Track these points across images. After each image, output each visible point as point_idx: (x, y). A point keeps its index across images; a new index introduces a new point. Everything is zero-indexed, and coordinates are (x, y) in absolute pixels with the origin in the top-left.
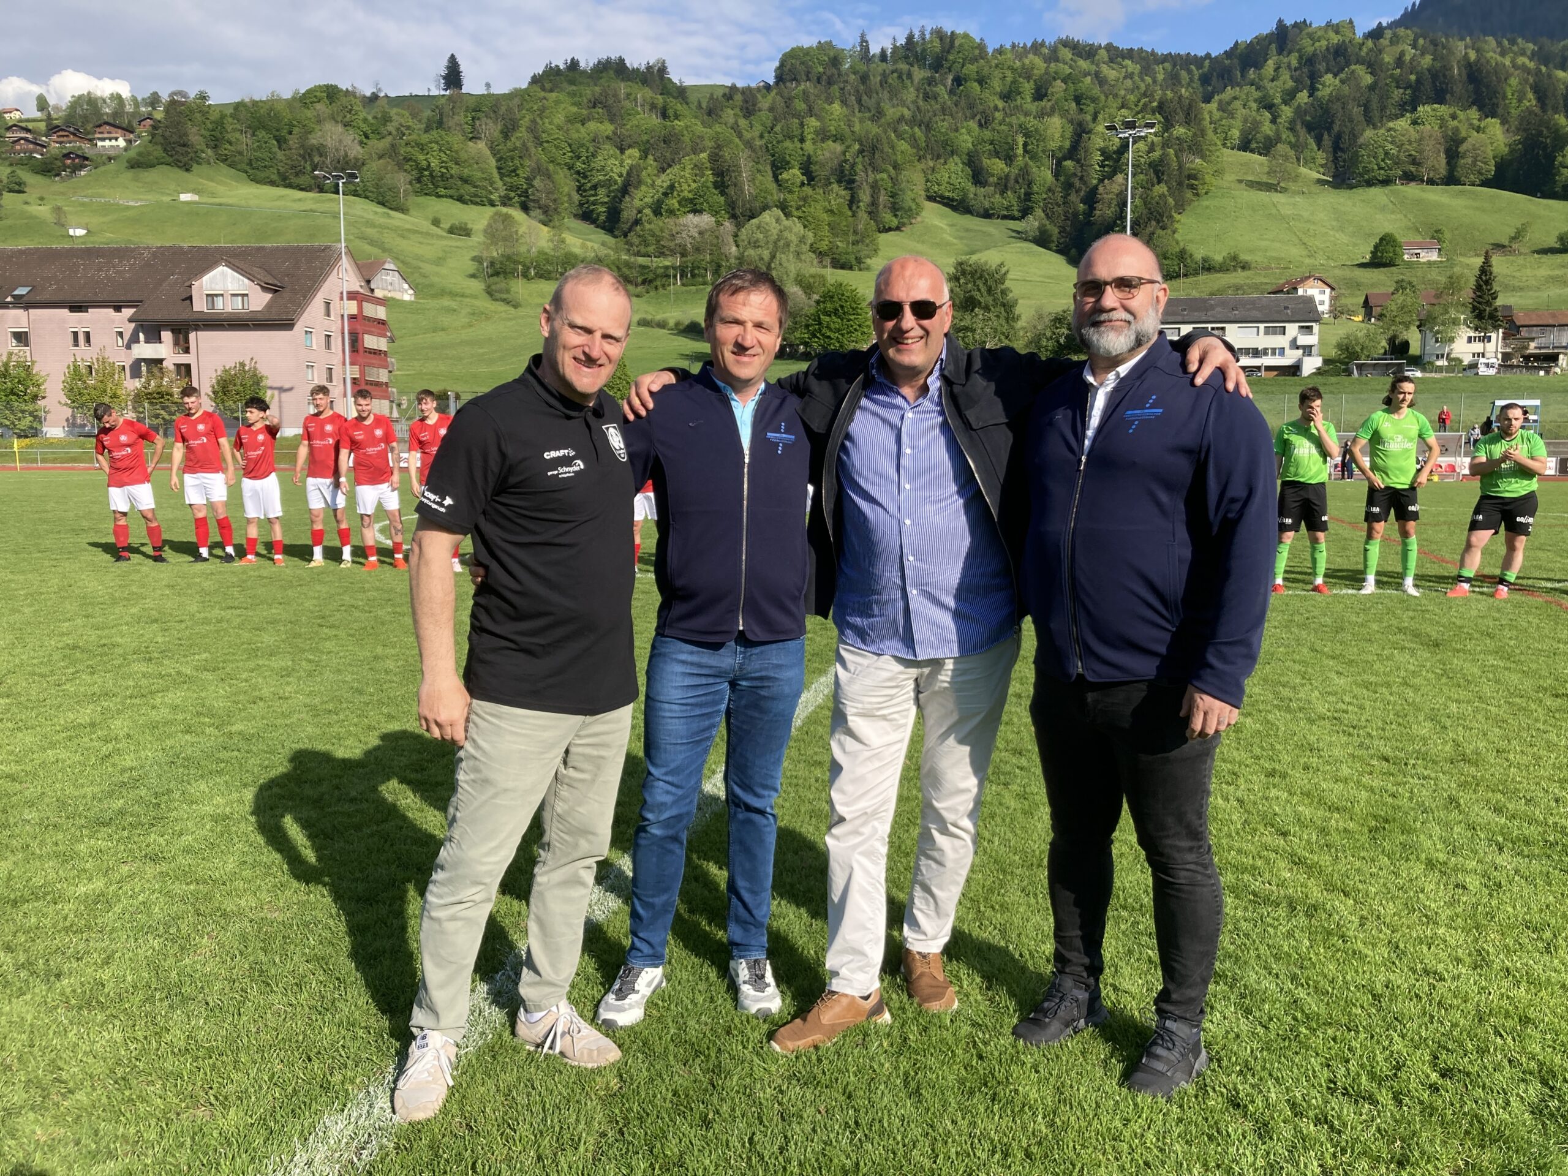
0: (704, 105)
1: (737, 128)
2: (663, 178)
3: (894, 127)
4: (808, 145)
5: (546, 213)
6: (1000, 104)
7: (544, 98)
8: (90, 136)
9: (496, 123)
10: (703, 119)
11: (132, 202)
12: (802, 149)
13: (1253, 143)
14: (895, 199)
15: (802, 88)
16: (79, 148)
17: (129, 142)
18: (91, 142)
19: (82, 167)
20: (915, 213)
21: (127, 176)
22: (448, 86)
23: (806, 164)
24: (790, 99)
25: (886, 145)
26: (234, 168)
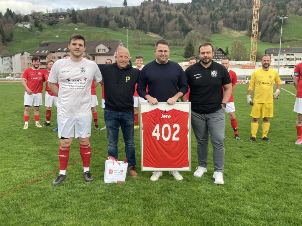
0: (177, 7)
1: (183, 12)
2: (169, 23)
3: (217, 11)
4: (198, 16)
5: (145, 31)
6: (240, 6)
7: (144, 7)
8: (58, 17)
9: (134, 12)
10: (176, 11)
11: (66, 30)
12: (197, 16)
13: (297, 13)
14: (217, 27)
15: (197, 3)
16: (56, 20)
17: (65, 18)
18: (58, 18)
19: (57, 23)
20: (221, 29)
21: (65, 25)
22: (124, 5)
23: (198, 20)
24: (195, 6)
25: (215, 15)
26: (85, 23)
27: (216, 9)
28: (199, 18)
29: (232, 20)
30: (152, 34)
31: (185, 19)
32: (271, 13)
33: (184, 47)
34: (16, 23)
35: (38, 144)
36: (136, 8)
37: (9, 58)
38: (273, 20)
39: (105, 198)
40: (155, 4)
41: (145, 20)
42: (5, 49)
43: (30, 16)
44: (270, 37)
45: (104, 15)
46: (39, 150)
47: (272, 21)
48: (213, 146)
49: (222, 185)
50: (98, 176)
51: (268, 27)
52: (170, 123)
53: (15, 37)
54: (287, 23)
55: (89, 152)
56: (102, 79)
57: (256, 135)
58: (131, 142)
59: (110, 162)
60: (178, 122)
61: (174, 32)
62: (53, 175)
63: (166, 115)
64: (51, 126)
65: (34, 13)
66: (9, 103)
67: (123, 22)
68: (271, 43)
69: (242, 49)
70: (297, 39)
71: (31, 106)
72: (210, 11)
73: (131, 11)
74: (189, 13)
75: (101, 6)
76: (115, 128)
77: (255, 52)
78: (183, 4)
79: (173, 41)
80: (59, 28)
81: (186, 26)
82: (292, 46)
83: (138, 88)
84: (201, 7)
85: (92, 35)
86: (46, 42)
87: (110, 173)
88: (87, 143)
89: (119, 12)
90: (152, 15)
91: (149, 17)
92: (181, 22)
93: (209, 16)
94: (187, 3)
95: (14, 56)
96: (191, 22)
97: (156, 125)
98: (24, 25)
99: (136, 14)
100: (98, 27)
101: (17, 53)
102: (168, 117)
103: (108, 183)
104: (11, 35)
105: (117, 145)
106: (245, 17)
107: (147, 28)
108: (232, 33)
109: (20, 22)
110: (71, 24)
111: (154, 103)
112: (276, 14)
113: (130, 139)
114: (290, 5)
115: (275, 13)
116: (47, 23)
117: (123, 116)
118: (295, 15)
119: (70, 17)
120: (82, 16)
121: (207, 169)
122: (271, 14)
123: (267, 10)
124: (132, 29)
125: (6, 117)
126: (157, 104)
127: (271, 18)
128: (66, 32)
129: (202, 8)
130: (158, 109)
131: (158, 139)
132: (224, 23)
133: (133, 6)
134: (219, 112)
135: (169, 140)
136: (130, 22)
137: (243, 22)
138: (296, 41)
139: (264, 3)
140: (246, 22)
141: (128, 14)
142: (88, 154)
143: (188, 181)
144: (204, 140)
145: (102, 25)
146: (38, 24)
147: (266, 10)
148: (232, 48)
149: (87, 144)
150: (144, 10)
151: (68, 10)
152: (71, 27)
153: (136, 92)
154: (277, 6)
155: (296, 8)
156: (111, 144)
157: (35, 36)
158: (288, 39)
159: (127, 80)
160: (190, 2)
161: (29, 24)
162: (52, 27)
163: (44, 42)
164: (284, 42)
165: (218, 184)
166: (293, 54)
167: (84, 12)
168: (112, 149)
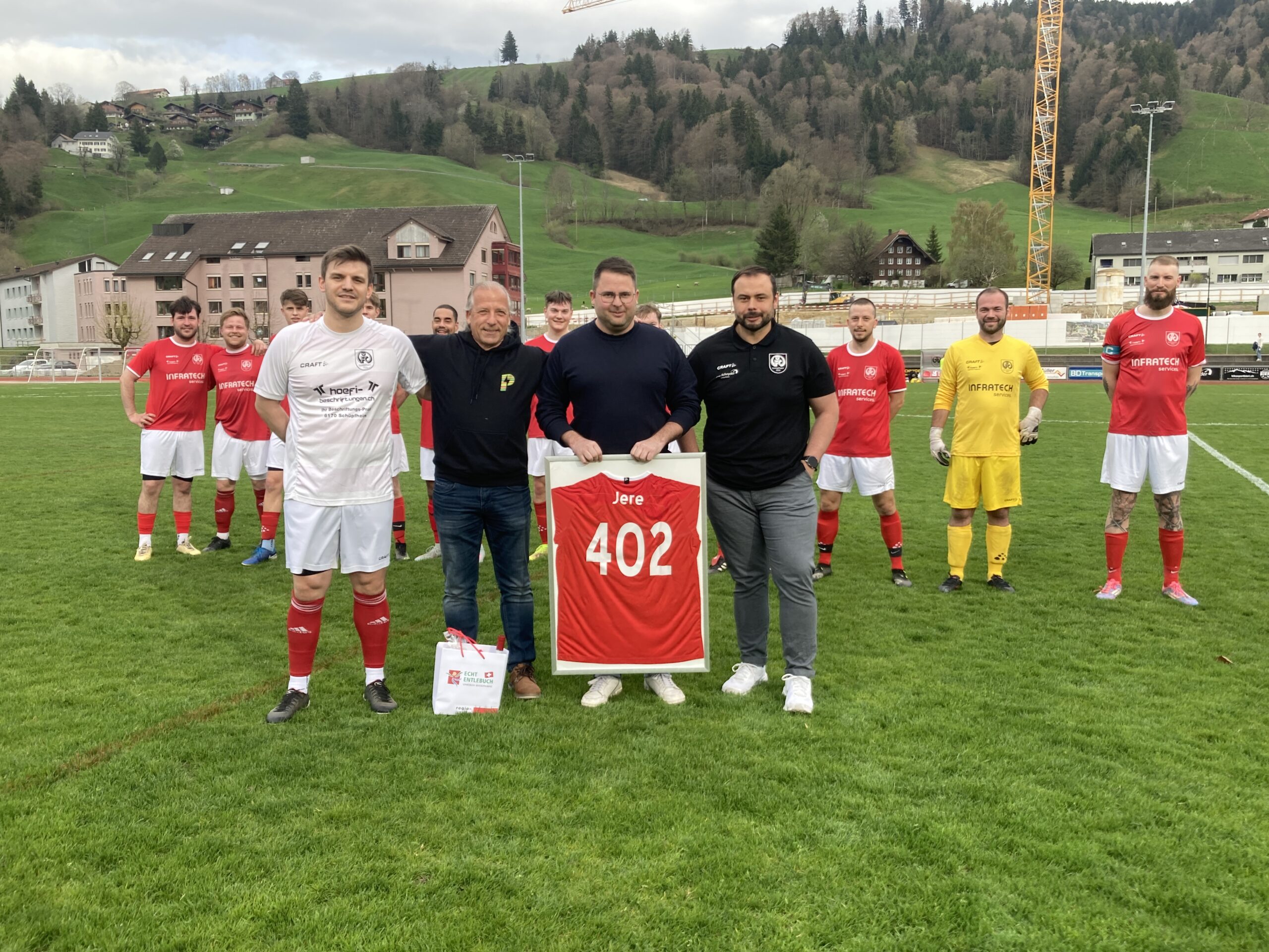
0: (723, 66)
1: (751, 87)
2: (691, 134)
3: (890, 82)
4: (814, 100)
5: (591, 166)
6: (985, 58)
7: (588, 66)
8: (229, 112)
9: (548, 89)
10: (722, 80)
11: (265, 166)
12: (809, 103)
13: (1223, 85)
14: (892, 145)
15: (808, 50)
16: (221, 122)
17: (259, 116)
18: (230, 117)
19: (225, 137)
20: (909, 156)
21: (260, 144)
22: (505, 60)
23: (812, 116)
24: (798, 60)
25: (883, 98)
26: (341, 134)
27: (888, 70)
28: (815, 108)
29: (955, 115)
30: (622, 181)
31: (760, 117)
32: (1111, 88)
33: (756, 231)
34: (53, 138)
35: (197, 610)
36: (554, 70)
37: (29, 284)
38: (1121, 116)
39: (436, 751)
40: (635, 52)
41: (591, 120)
42: (10, 247)
43: (115, 109)
44: (1110, 185)
45: (424, 100)
46: (203, 626)
47: (1116, 120)
48: (781, 593)
49: (807, 714)
50: (411, 696)
51: (1099, 145)
52: (644, 521)
53: (50, 196)
54: (1180, 128)
55: (384, 619)
56: (424, 384)
57: (966, 570)
58: (519, 584)
59: (452, 647)
60: (665, 517)
61: (713, 170)
62: (262, 697)
63: (628, 494)
64: (233, 551)
65: (127, 96)
66: (55, 470)
67: (500, 128)
68: (1115, 209)
69: (993, 239)
70: (1223, 194)
71: (163, 478)
72: (860, 81)
73: (532, 84)
74: (775, 89)
75: (411, 65)
76: (467, 538)
77: (1048, 251)
78: (748, 50)
79: (711, 207)
80: (233, 159)
81: (764, 143)
82: (1201, 221)
83: (542, 408)
84: (826, 64)
85: (374, 183)
86: (182, 218)
87: (450, 682)
88: (377, 588)
89: (484, 88)
90: (621, 99)
91: (610, 107)
92: (742, 129)
93: (857, 100)
94: (764, 48)
95: (49, 277)
96: (784, 127)
97: (597, 526)
98: (90, 147)
99: (555, 96)
100: (398, 150)
101: (60, 265)
102: (634, 499)
103: (445, 713)
104: (36, 187)
105: (473, 594)
106: (1006, 103)
107: (600, 155)
108: (955, 172)
109: (72, 136)
110: (286, 141)
111: (590, 457)
112: (1132, 91)
113: (515, 573)
114: (1192, 53)
115: (1128, 88)
116: (183, 134)
117: (494, 500)
118: (1212, 94)
119: (279, 111)
120: (332, 108)
121: (768, 672)
122: (1113, 92)
123: (1097, 75)
124: (540, 158)
125: (60, 521)
126: (598, 459)
127: (1113, 109)
128: (263, 176)
129: (831, 69)
130: (602, 475)
131: (604, 572)
132: (919, 131)
133: (541, 62)
134: (797, 485)
135: (639, 575)
136: (532, 129)
137: (998, 123)
138: (1217, 203)
139: (1083, 48)
140: (1009, 124)
141: (521, 97)
142: (378, 625)
143: (699, 704)
144: (754, 574)
145: (415, 144)
146: (148, 141)
147: (1093, 76)
148: (956, 232)
149: (376, 593)
150: (586, 77)
151: (273, 79)
152: (284, 154)
153: (534, 422)
154: (1139, 58)
155: (1215, 63)
156: (456, 592)
157: (135, 191)
158: (1184, 193)
159: (504, 386)
160: (780, 46)
161: (109, 141)
162: (206, 152)
163: (172, 216)
164: (1168, 206)
165: (793, 713)
166: (1204, 258)
167: (337, 90)
168: (458, 608)
